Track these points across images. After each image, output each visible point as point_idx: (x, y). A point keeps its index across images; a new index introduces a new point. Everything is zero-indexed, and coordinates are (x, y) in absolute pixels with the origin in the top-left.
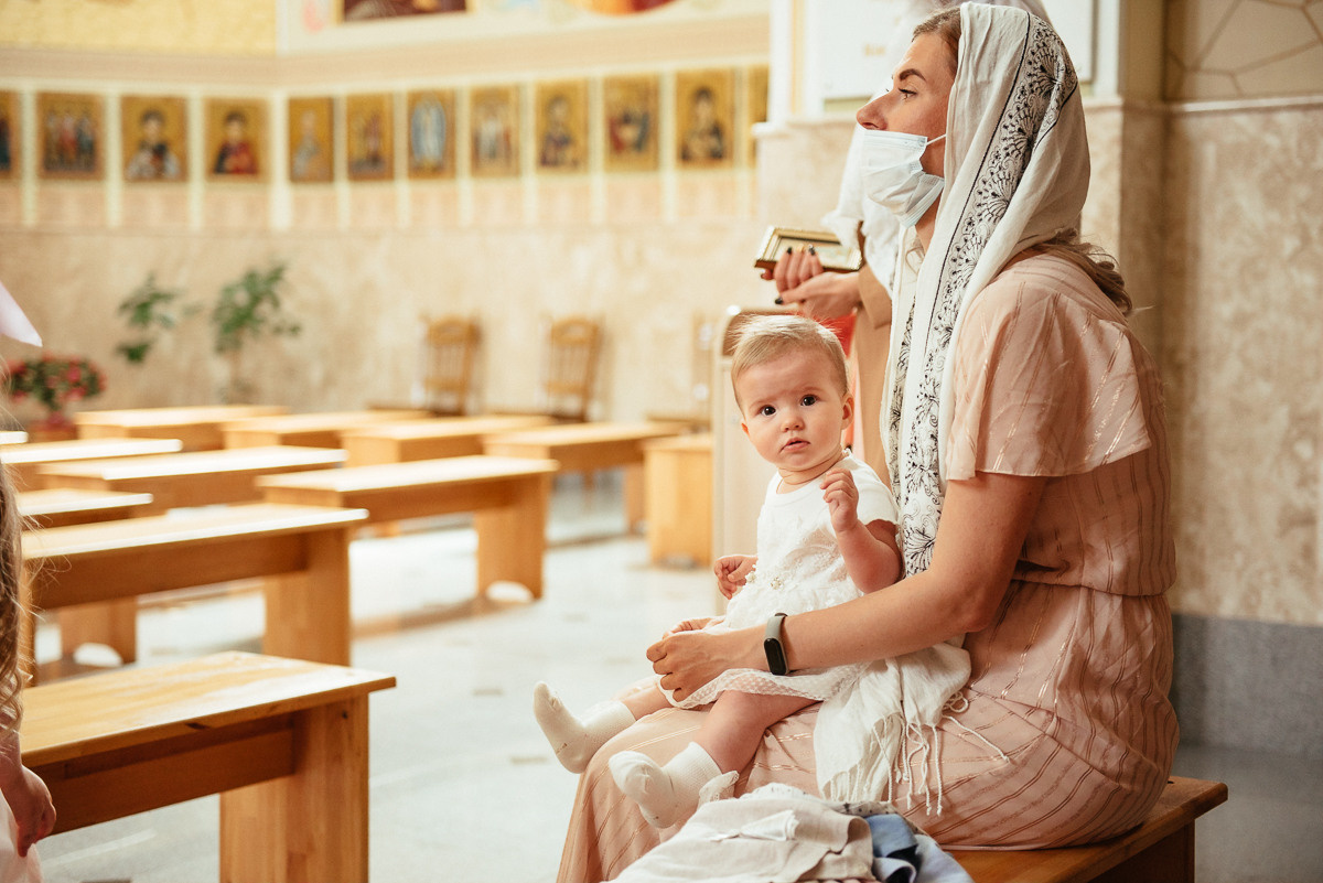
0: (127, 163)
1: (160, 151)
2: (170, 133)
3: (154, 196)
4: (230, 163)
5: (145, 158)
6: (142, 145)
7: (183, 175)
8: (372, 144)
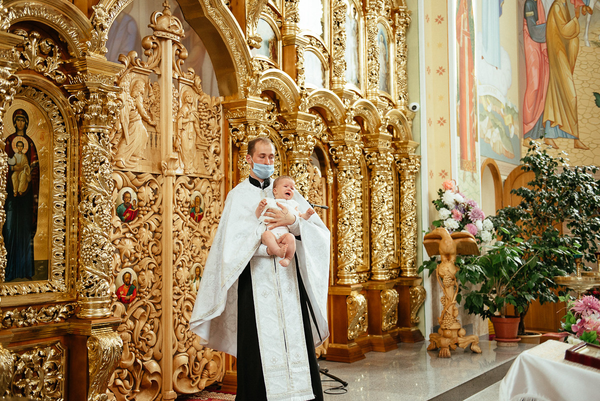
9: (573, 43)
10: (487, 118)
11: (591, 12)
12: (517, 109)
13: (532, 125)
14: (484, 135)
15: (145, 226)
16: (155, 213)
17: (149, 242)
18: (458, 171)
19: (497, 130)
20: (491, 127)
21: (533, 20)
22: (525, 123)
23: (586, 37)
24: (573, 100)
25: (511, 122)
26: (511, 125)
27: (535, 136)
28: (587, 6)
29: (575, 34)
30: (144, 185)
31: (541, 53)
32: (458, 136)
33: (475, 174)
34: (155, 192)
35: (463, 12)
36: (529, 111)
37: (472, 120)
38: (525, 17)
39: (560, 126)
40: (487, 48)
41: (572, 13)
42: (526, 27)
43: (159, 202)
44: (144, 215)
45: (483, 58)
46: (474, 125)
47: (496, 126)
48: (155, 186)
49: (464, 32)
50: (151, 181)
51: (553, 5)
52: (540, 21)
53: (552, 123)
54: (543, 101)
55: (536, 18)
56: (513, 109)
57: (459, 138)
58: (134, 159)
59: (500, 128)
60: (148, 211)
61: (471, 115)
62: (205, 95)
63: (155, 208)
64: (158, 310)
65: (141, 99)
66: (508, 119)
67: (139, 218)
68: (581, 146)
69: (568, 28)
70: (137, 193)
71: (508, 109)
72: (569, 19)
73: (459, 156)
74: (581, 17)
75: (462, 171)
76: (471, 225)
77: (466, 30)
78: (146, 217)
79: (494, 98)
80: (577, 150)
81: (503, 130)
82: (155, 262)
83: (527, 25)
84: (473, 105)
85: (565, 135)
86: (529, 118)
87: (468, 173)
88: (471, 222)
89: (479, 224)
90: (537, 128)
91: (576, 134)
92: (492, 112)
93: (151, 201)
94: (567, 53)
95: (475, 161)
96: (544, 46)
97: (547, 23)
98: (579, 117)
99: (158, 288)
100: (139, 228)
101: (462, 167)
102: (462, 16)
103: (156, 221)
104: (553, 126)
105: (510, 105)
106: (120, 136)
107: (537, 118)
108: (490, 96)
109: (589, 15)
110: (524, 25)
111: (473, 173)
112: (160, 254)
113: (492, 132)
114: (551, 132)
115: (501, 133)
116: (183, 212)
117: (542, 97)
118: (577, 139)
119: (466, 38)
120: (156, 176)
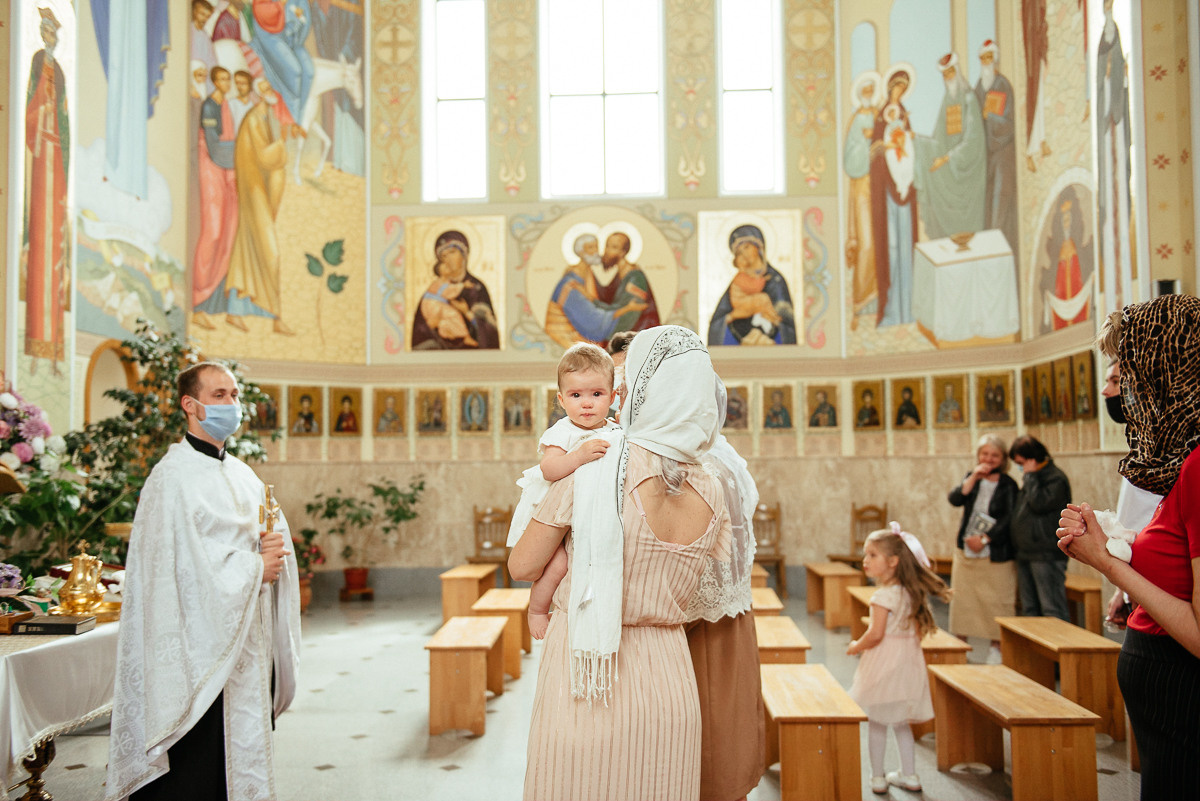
0: (291, 426)
1: (309, 418)
2: (313, 409)
3: (304, 443)
4: (344, 425)
5: (302, 421)
6: (301, 414)
7: (320, 432)
8: (436, 415)
9: (276, 178)
10: (112, 277)
11: (304, 135)
12: (181, 265)
13: (207, 292)
14: (103, 303)
18: (19, 357)
19: (134, 296)
20: (121, 291)
21: (214, 133)
22: (195, 287)
23: (296, 171)
24: (272, 262)
25: (166, 283)
26: (166, 290)
27: (211, 309)
28: (297, 126)
29: (280, 164)
31: (227, 184)
32: (21, 299)
33: (60, 365)
35: (44, 102)
36: (203, 271)
37: (58, 276)
38: (202, 126)
39: (252, 299)
40: (115, 165)
41: (276, 132)
42: (202, 142)
45: (105, 179)
46: (63, 285)
47: (130, 288)
49: (46, 135)
51: (247, 115)
52: (226, 135)
53: (239, 292)
54: (226, 257)
55: (219, 130)
56: (171, 265)
57: (23, 305)
59: (141, 294)
61: (57, 268)
66: (161, 281)
68: (282, 328)
69: (268, 153)
71: (159, 264)
72: (270, 140)
73: (23, 333)
74: (290, 140)
75: (28, 358)
76: (22, 444)
77: (50, 131)
79: (130, 246)
80: (276, 336)
81: (148, 295)
83: (205, 138)
84: (60, 253)
85: (259, 312)
86: (203, 281)
87: (44, 363)
88: (24, 440)
89: (38, 444)
90: (214, 299)
91: (276, 311)
92: (123, 267)
94: (267, 189)
95: (63, 342)
96: (231, 175)
97: (236, 141)
98: (283, 287)
101: (28, 349)
102: (42, 108)
104: (242, 296)
105: (166, 259)
107: (216, 283)
108: (120, 243)
109: (301, 141)
110: (199, 139)
111: (55, 362)
113: (122, 299)
114: (237, 305)
115: (144, 302)
117: (224, 252)
118: (277, 319)
119: (50, 146)
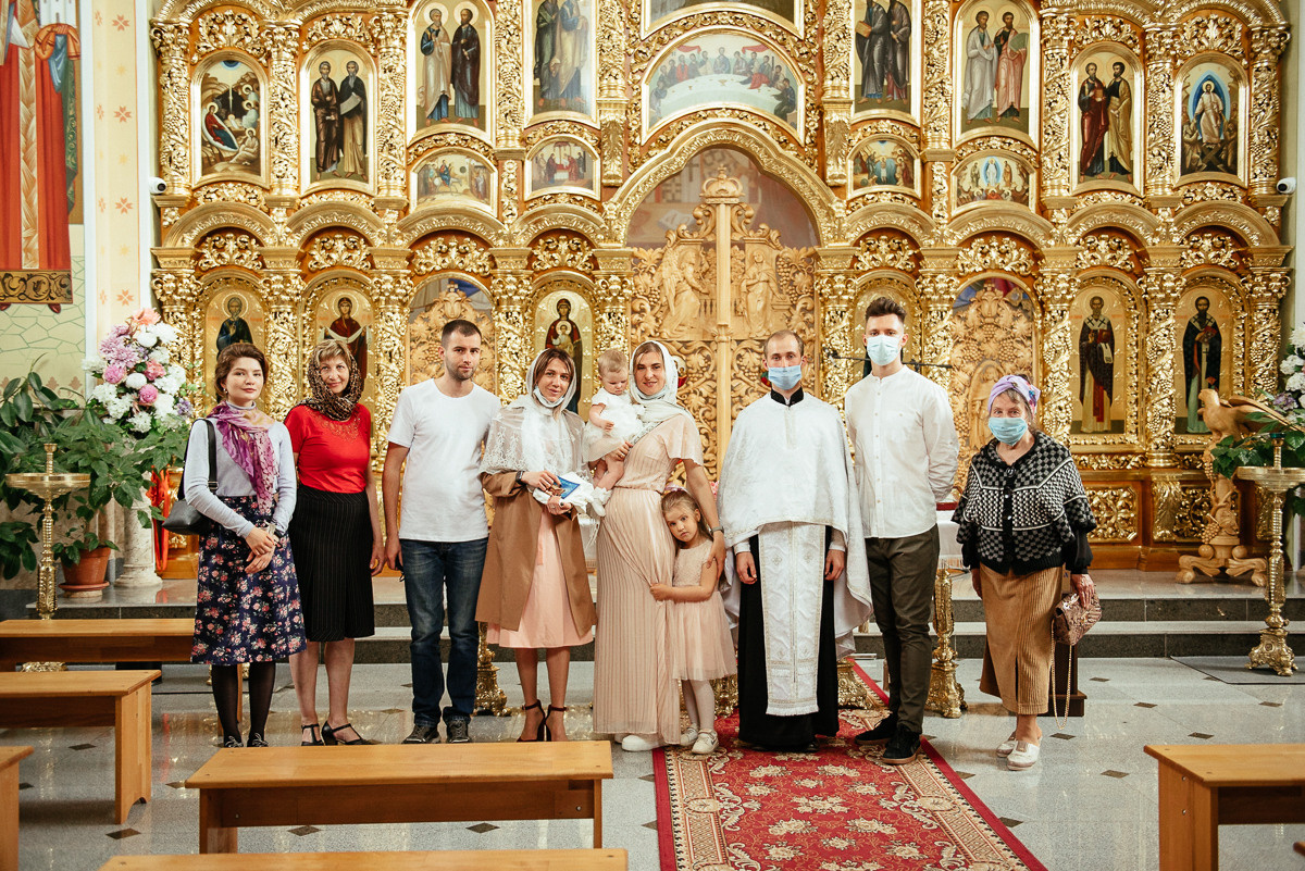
15: (695, 392)
16: (707, 380)
17: (700, 407)
30: (694, 352)
34: (708, 359)
43: (711, 369)
44: (693, 382)
48: (706, 353)
50: (702, 349)
58: (681, 328)
60: (699, 378)
62: (787, 249)
63: (707, 375)
64: (712, 474)
65: (690, 269)
67: (688, 385)
70: (686, 361)
78: (696, 384)
82: (706, 426)
93: (702, 368)
99: (712, 452)
100: (689, 393)
103: (707, 388)
106: (664, 309)
112: (715, 419)
116: (749, 377)
120: (708, 343)
